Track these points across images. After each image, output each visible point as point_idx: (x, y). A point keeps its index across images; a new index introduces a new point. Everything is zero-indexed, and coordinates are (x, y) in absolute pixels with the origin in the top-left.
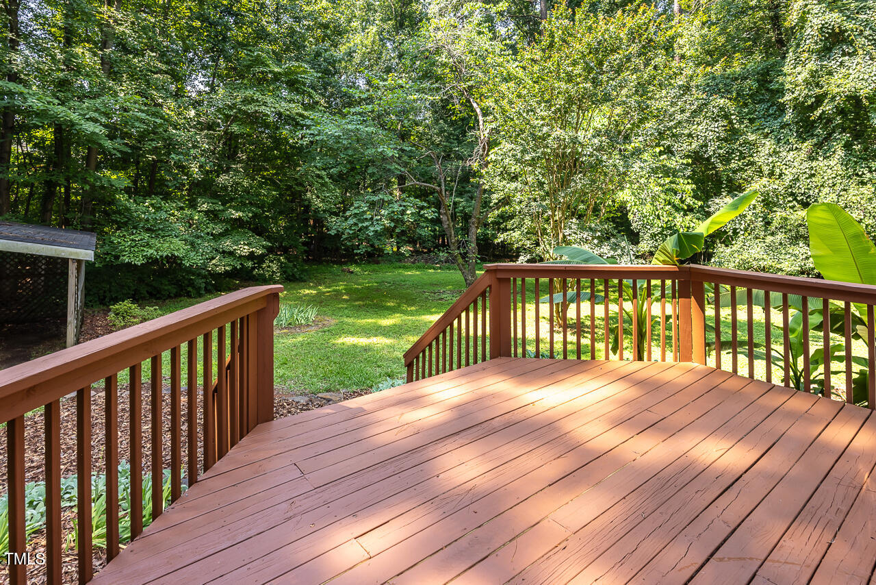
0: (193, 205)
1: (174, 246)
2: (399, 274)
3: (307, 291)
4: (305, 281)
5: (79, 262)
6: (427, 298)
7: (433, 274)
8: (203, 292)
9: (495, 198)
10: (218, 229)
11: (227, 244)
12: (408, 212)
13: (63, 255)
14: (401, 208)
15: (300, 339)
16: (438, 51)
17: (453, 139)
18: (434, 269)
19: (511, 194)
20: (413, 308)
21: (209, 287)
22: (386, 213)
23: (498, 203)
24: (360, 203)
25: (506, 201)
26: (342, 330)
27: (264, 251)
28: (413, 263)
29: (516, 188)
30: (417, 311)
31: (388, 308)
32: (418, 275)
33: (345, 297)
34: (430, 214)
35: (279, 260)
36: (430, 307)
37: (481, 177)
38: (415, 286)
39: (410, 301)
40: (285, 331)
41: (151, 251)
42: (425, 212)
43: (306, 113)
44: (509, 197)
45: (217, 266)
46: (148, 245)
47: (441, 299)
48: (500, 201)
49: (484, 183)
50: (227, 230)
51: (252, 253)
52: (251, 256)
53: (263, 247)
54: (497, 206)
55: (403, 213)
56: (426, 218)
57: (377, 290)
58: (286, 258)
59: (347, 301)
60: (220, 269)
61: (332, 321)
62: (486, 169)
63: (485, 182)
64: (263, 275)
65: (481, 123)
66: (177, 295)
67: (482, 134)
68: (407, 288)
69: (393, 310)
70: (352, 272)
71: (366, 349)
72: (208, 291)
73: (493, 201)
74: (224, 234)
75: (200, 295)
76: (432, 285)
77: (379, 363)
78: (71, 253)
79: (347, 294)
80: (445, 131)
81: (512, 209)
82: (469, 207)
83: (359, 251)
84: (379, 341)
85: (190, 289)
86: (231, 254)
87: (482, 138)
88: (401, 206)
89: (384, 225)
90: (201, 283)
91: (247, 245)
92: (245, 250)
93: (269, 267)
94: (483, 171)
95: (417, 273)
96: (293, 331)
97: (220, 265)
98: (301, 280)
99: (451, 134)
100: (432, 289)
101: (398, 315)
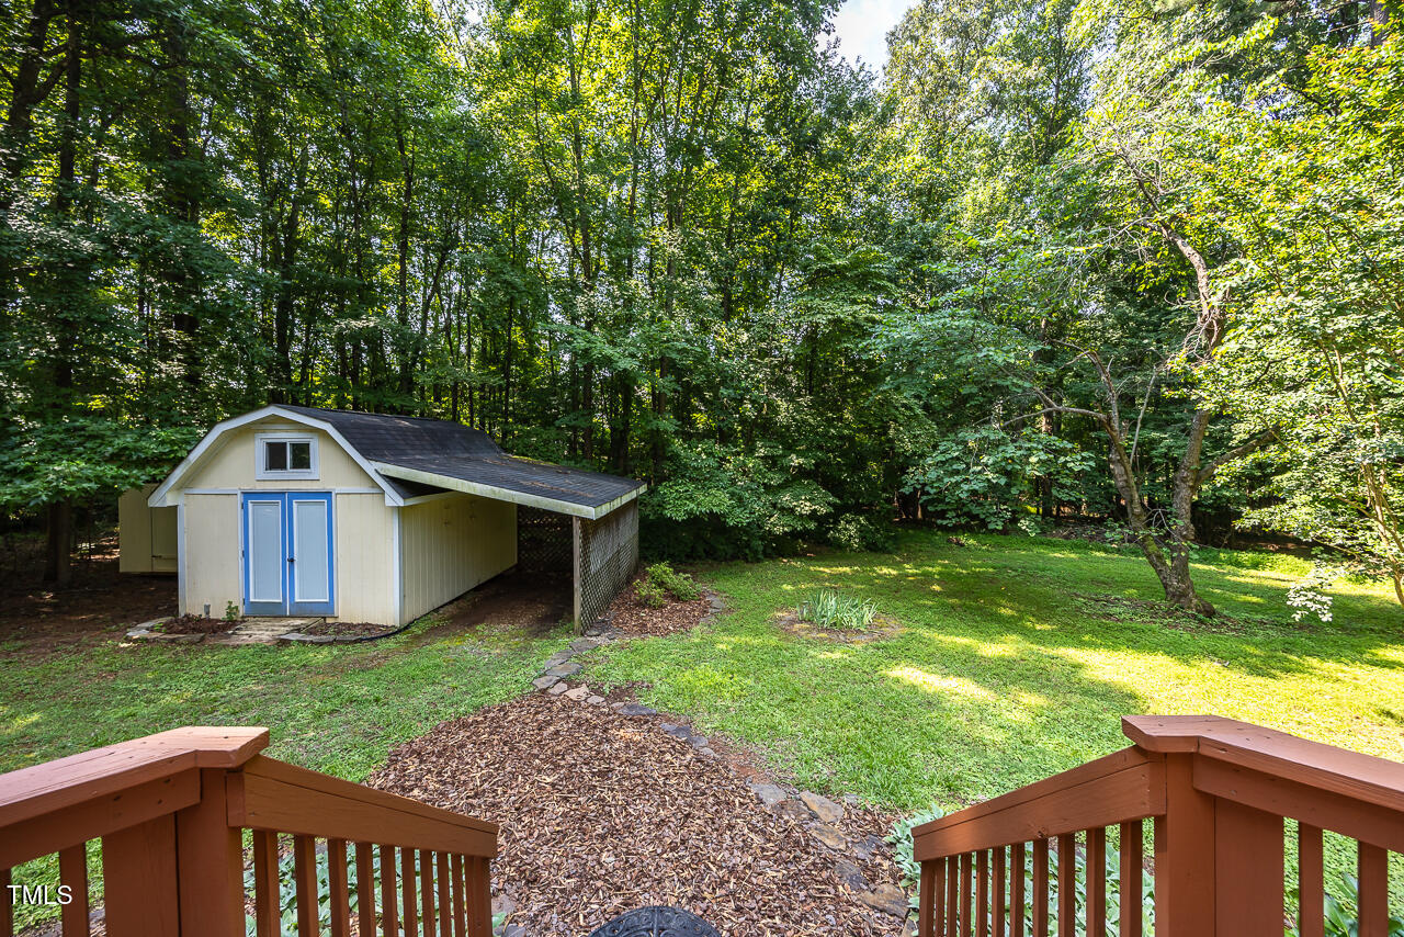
0: (750, 451)
1: (716, 501)
2: (1039, 555)
3: (885, 570)
4: (890, 553)
5: (583, 520)
6: (1078, 609)
7: (1101, 560)
8: (761, 556)
9: (1241, 431)
10: (776, 479)
11: (786, 498)
12: (1033, 459)
13: (568, 511)
14: (1019, 453)
15: (837, 655)
16: (1104, 167)
17: (1147, 331)
18: (1106, 551)
19: (1285, 421)
20: (1046, 627)
21: (769, 551)
22: (990, 462)
23: (1249, 440)
24: (949, 444)
25: (1271, 436)
26: (905, 652)
27: (831, 509)
28: (1066, 538)
29: (1303, 404)
30: (1052, 634)
31: (1000, 620)
32: (1072, 560)
33: (936, 588)
34: (1078, 461)
35: (858, 522)
36: (1080, 631)
37: (1193, 385)
38: (1061, 581)
39: (1044, 609)
40: (824, 635)
41: (692, 505)
42: (1068, 458)
43: (877, 317)
44: (1277, 428)
45: (775, 525)
46: (691, 499)
47: (1108, 616)
48: (1252, 436)
49: (1201, 399)
50: (786, 481)
51: (815, 511)
52: (813, 515)
53: (829, 504)
54: (1245, 449)
55: (1025, 460)
56: (1071, 469)
57: (992, 580)
58: (867, 519)
59: (936, 594)
60: (778, 530)
61: (897, 630)
62: (1205, 365)
63: (1204, 395)
64: (839, 539)
65: (1202, 282)
66: (734, 557)
67: (1204, 304)
68: (1047, 584)
69: (1010, 625)
70: (962, 545)
71: (931, 703)
72: (768, 556)
73: (1238, 437)
74: (783, 487)
75: (758, 561)
76: (1095, 582)
77: (943, 746)
78: (574, 510)
79: (939, 582)
80: (1131, 319)
81: (1287, 455)
82: (1180, 447)
83: (945, 522)
84: (962, 690)
85: (747, 551)
86: (791, 511)
87: (1205, 312)
88: (1020, 448)
89: (989, 480)
90: (758, 544)
91: (809, 500)
92: (806, 508)
93: (846, 529)
94: (1198, 373)
95: (1073, 556)
96: (834, 637)
97: (778, 525)
98: (884, 550)
99: (1143, 323)
100: (1094, 589)
101: (1014, 637)
